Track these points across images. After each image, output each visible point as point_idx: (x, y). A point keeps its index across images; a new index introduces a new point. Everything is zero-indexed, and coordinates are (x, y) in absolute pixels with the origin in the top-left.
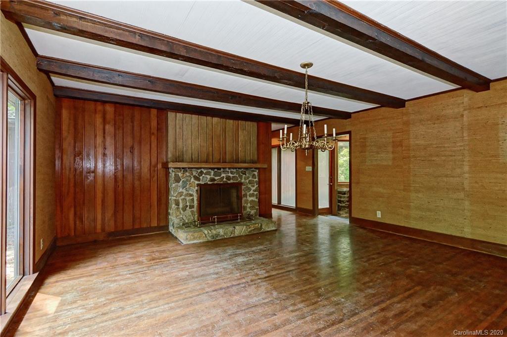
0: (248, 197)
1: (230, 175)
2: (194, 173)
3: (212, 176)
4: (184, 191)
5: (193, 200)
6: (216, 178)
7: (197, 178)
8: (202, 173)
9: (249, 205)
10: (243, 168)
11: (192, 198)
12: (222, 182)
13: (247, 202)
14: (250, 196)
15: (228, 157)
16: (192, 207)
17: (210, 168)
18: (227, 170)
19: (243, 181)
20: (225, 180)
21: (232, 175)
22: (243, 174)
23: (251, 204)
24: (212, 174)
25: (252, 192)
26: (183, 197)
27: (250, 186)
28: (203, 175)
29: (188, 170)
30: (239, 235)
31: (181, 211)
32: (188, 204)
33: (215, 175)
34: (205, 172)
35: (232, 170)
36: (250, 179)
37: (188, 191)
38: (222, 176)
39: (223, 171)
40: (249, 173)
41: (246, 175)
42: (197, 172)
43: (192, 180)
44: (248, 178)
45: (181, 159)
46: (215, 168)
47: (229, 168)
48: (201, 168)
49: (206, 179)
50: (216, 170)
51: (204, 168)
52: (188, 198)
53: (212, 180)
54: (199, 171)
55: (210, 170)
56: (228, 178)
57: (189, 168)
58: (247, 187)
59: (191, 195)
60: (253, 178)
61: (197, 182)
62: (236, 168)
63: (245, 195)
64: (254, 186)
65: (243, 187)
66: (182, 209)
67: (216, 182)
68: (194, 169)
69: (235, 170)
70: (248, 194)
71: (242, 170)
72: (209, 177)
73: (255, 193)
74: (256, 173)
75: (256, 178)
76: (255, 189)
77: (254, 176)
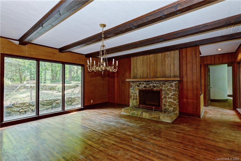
0: (167, 99)
1: (155, 85)
2: (137, 84)
3: (145, 85)
4: (133, 91)
5: (137, 96)
6: (147, 86)
7: (138, 86)
8: (140, 84)
10: (163, 81)
11: (136, 95)
12: (150, 89)
13: (166, 101)
14: (168, 99)
15: (158, 75)
16: (136, 99)
17: (144, 81)
18: (153, 82)
19: (163, 88)
20: (152, 87)
21: (156, 85)
22: (163, 84)
23: (169, 104)
24: (145, 84)
25: (170, 96)
26: (133, 94)
27: (168, 92)
28: (141, 85)
29: (135, 82)
30: (145, 118)
31: (132, 100)
32: (135, 97)
33: (146, 85)
34: (142, 83)
35: (156, 82)
36: (169, 87)
37: (135, 92)
38: (150, 85)
39: (151, 83)
40: (168, 84)
41: (165, 85)
42: (138, 83)
43: (136, 87)
44: (167, 87)
45: (136, 77)
46: (146, 81)
47: (154, 81)
48: (140, 81)
49: (142, 86)
50: (147, 82)
51: (141, 81)
52: (135, 95)
53: (145, 87)
54: (139, 82)
55: (144, 82)
56: (154, 87)
57: (135, 81)
58: (166, 92)
59: (136, 94)
60: (170, 87)
61: (138, 88)
62: (159, 81)
63: (165, 97)
64: (171, 92)
65: (163, 92)
66: (133, 99)
67: (147, 88)
68: (137, 82)
69: (158, 82)
70: (167, 97)
71: (163, 82)
72: (143, 85)
73: (173, 97)
74: (173, 84)
75: (173, 87)
76: (172, 94)
77: (171, 86)
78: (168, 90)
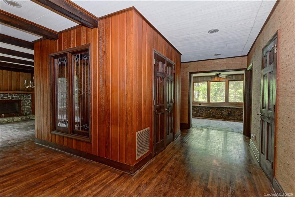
0: (25, 106)
1: (14, 96)
9: (26, 109)
10: (22, 93)
13: (24, 108)
15: (13, 89)
18: (12, 94)
19: (22, 99)
20: (10, 98)
22: (22, 96)
24: (2, 96)
25: (27, 104)
27: (26, 101)
33: (4, 96)
35: (15, 94)
36: (27, 98)
38: (8, 97)
39: (9, 95)
40: (26, 96)
41: (24, 96)
46: (4, 93)
53: (2, 98)
56: (13, 98)
58: (24, 102)
65: (22, 102)
67: (4, 99)
69: (17, 94)
73: (30, 104)
74: (30, 96)
75: (30, 98)
76: (29, 102)
77: (29, 97)
78: (26, 100)
